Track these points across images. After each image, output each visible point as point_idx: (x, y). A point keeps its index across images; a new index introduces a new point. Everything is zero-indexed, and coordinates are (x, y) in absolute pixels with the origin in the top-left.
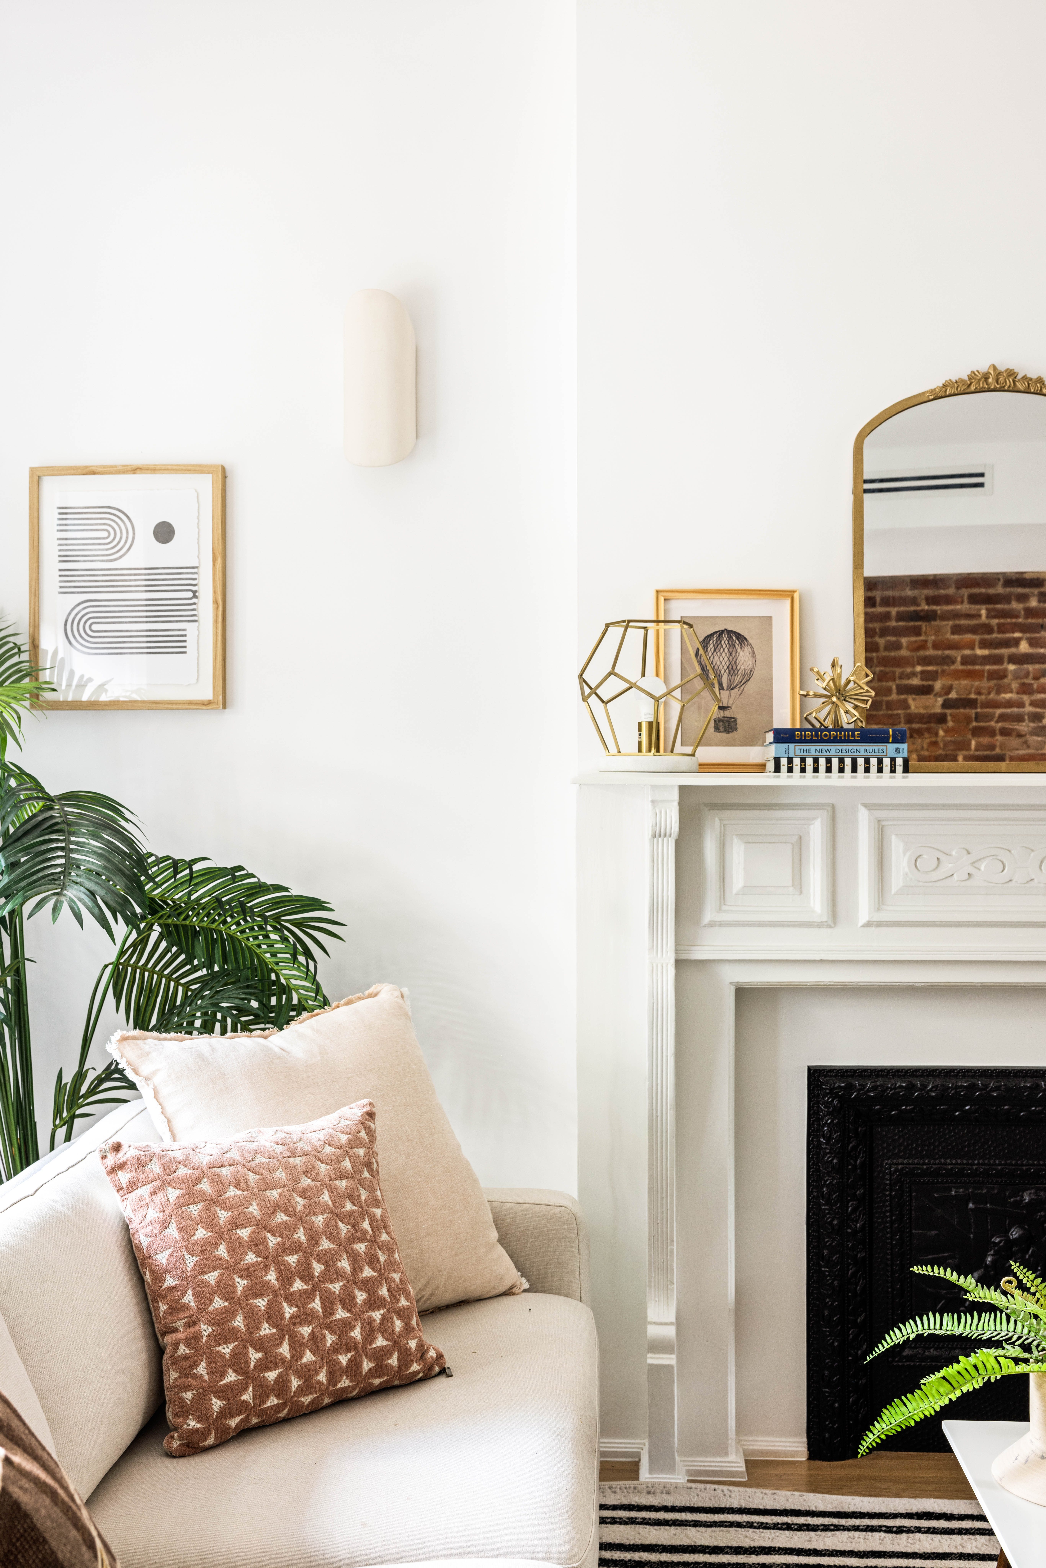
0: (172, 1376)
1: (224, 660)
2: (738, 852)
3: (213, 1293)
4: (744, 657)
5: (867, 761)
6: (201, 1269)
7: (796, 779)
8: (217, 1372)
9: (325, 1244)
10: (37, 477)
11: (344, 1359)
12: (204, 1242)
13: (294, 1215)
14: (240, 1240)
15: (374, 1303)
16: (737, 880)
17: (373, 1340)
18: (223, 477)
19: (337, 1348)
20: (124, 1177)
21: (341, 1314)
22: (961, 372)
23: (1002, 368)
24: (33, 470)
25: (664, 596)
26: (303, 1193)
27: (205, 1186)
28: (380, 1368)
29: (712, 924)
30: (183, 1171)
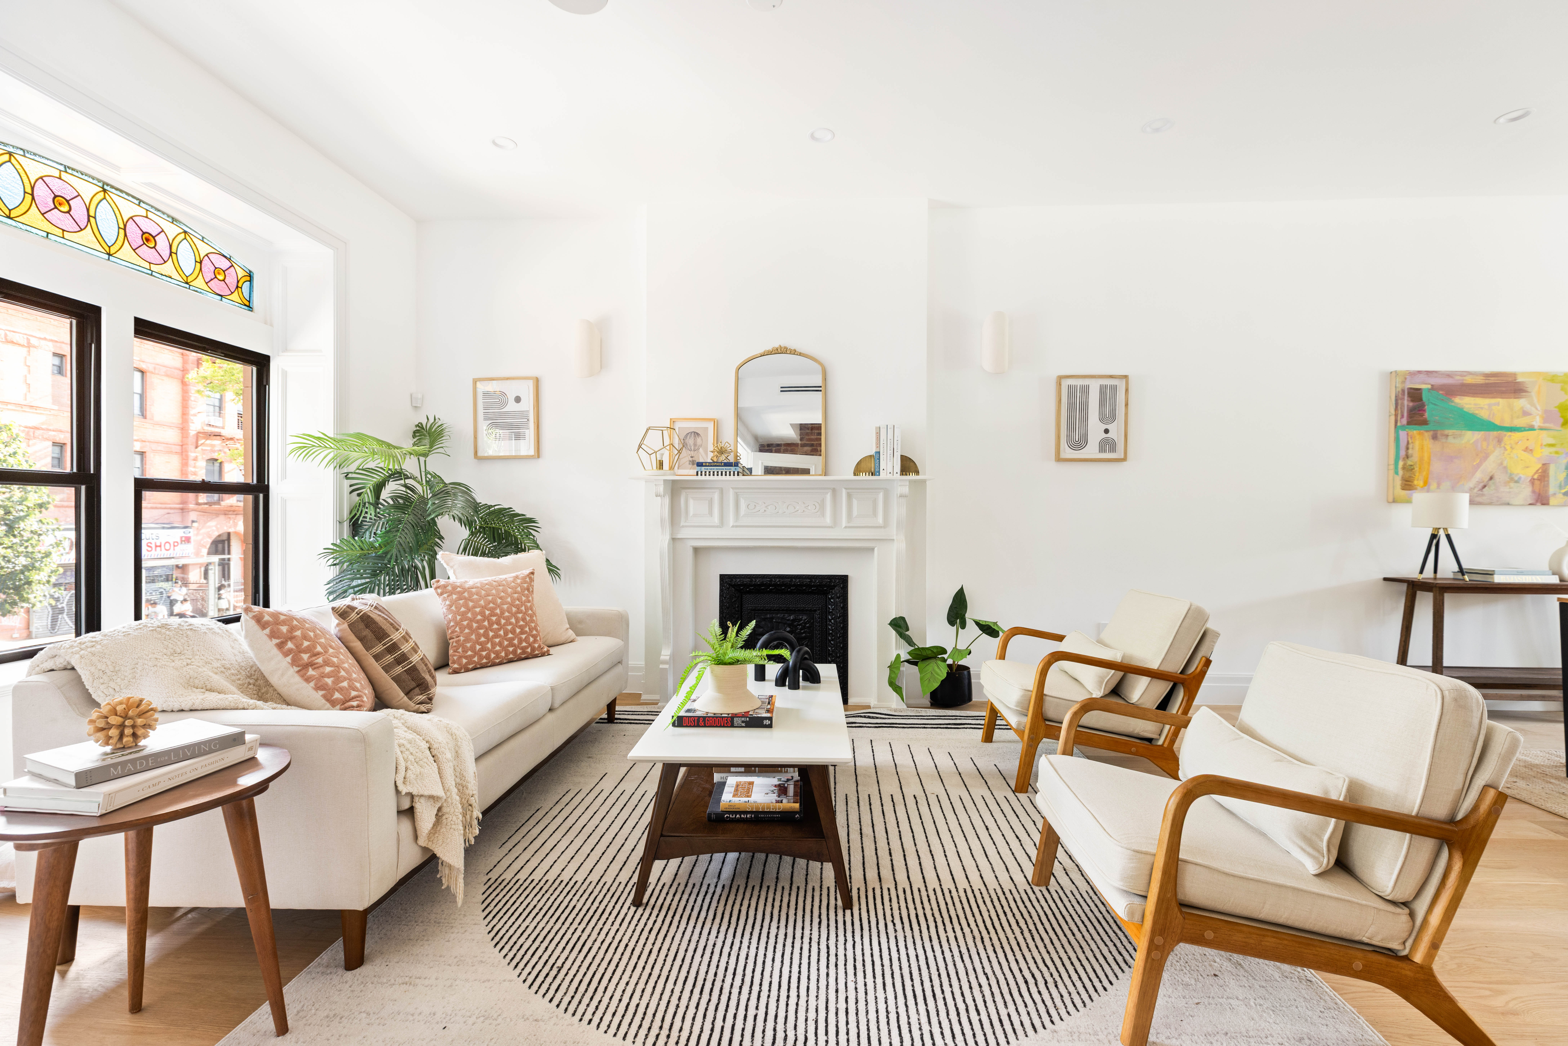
0: (451, 652)
1: (538, 442)
2: (691, 502)
3: (465, 628)
4: (699, 440)
5: (726, 472)
6: (461, 620)
7: (703, 478)
8: (465, 651)
9: (507, 614)
10: (475, 382)
11: (511, 649)
12: (463, 612)
13: (496, 605)
14: (476, 611)
15: (522, 633)
16: (691, 512)
17: (521, 643)
18: (537, 381)
19: (508, 646)
20: (439, 591)
21: (510, 635)
22: (769, 347)
23: (782, 346)
24: (474, 379)
25: (673, 421)
26: (500, 598)
27: (466, 594)
28: (524, 652)
29: (683, 527)
30: (459, 589)
